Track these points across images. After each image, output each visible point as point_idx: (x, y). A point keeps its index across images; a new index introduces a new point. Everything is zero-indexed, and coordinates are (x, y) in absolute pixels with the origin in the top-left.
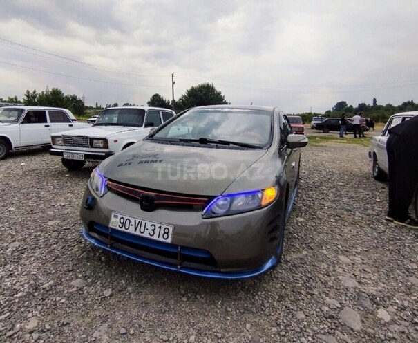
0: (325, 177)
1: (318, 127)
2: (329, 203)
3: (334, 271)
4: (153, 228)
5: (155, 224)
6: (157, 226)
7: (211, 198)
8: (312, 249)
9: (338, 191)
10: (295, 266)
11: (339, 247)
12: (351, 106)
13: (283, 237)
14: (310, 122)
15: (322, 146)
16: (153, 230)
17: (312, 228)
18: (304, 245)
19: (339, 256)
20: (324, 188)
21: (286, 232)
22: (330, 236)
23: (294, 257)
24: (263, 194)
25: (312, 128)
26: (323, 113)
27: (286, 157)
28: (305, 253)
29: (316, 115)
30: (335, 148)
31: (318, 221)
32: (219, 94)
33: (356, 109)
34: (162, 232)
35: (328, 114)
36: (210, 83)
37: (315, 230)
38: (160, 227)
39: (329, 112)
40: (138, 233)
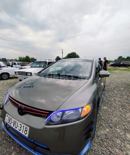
0: (116, 86)
1: (112, 65)
2: (118, 99)
3: (125, 146)
4: (20, 126)
5: (22, 124)
6: (23, 125)
7: (51, 112)
8: (111, 128)
9: (121, 92)
10: (102, 140)
11: (126, 127)
12: (124, 58)
13: (97, 119)
14: (109, 63)
15: (114, 72)
16: (21, 127)
17: (111, 113)
18: (107, 125)
19: (127, 134)
20: (115, 91)
21: (98, 115)
22: (120, 118)
23: (102, 133)
24: (82, 110)
25: (110, 66)
26: (114, 60)
27: (99, 81)
28: (107, 130)
29: (111, 61)
30: (119, 73)
31: (114, 109)
32: (78, 55)
33: (126, 58)
34: (24, 130)
35: (115, 61)
36: (75, 52)
37: (112, 115)
38: (24, 126)
39: (116, 60)
40: (14, 127)
